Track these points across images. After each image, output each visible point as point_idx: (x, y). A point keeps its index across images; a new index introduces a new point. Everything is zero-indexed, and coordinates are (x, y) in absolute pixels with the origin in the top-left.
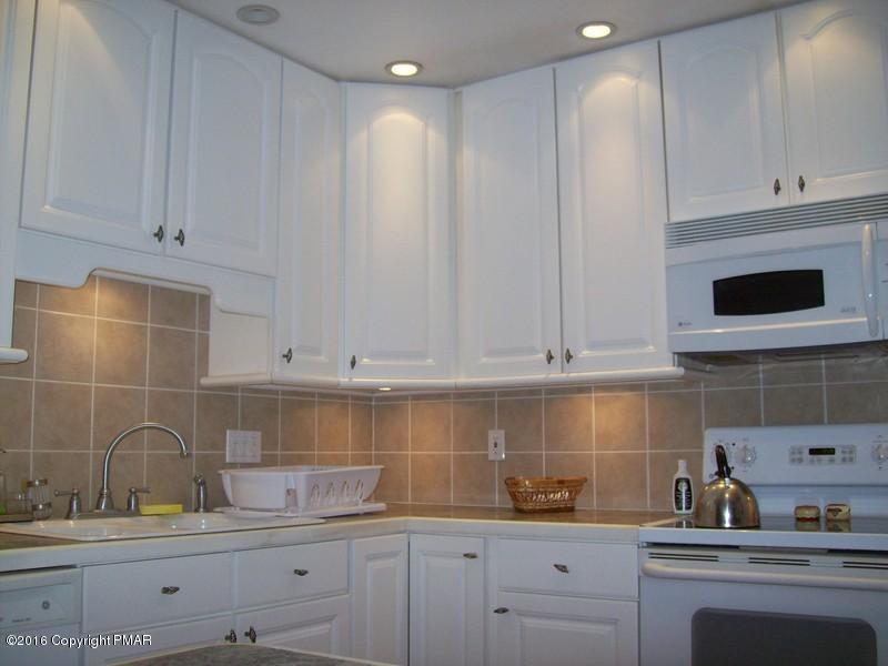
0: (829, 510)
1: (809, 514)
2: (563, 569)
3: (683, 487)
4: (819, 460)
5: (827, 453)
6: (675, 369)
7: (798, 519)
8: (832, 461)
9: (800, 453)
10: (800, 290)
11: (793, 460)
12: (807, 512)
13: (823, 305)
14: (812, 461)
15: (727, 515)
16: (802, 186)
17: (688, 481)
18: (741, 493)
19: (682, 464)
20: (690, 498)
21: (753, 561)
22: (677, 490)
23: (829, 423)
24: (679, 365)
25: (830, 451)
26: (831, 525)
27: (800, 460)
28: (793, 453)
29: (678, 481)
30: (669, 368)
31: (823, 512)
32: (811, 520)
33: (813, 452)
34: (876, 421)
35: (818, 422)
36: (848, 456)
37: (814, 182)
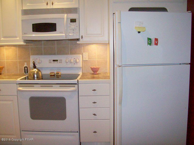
0: (57, 73)
1: (53, 74)
3: (26, 69)
4: (55, 63)
5: (56, 61)
6: (24, 43)
7: (51, 75)
8: (57, 63)
9: (51, 61)
11: (49, 62)
12: (52, 74)
13: (56, 31)
14: (53, 63)
15: (36, 76)
16: (52, 4)
17: (27, 67)
18: (38, 72)
19: (25, 63)
20: (28, 71)
22: (25, 69)
23: (57, 55)
24: (24, 42)
25: (57, 61)
26: (57, 76)
27: (51, 62)
28: (50, 61)
29: (25, 67)
30: (22, 43)
31: (56, 73)
32: (53, 75)
33: (54, 61)
34: (66, 54)
35: (55, 54)
36: (61, 62)
37: (55, 3)
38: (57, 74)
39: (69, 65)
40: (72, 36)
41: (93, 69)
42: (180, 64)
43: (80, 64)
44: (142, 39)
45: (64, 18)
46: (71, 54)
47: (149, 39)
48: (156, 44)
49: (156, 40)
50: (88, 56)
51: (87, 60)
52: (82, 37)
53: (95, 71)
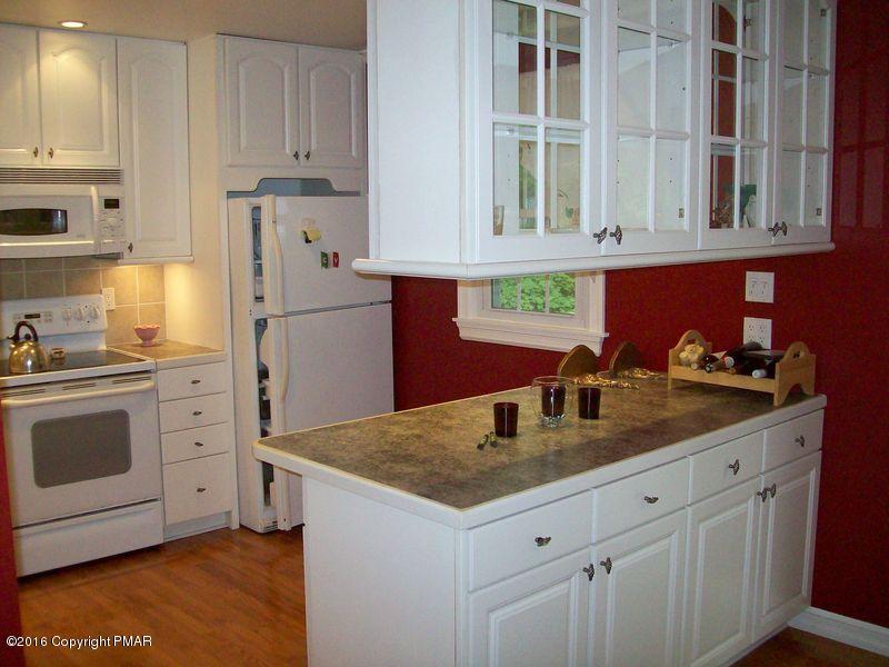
5: (35, 318)
8: (42, 321)
9: (20, 318)
13: (66, 232)
16: (51, 154)
25: (38, 316)
28: (15, 318)
33: (28, 317)
34: (56, 295)
37: (57, 152)
38: (57, 355)
39: (75, 327)
40: (109, 245)
41: (139, 331)
42: (372, 304)
43: (103, 323)
44: (311, 257)
45: (91, 197)
46: (68, 295)
47: (324, 255)
48: (336, 265)
49: (336, 255)
50: (116, 296)
51: (113, 307)
52: (131, 248)
53: (147, 337)
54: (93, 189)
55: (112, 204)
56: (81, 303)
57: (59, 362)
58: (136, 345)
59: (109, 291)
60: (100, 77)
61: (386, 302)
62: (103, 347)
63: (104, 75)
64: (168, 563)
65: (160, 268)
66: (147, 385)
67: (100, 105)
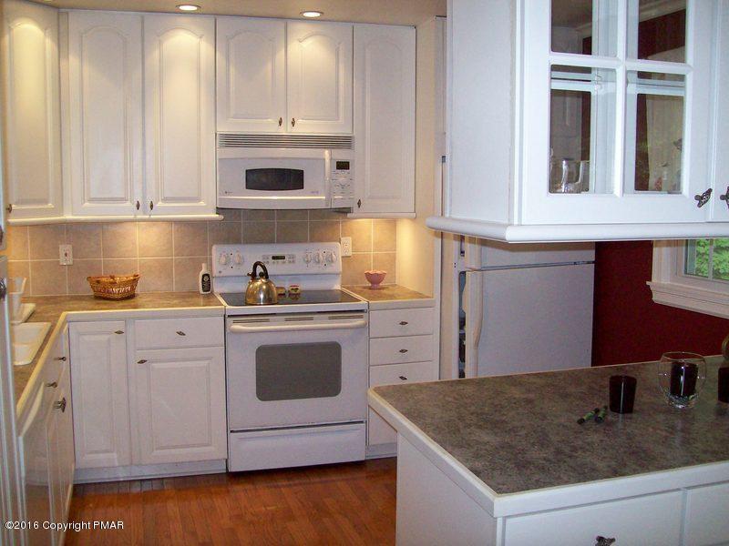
0: (292, 289)
2: (181, 334)
3: (206, 279)
4: (279, 262)
5: (281, 259)
6: (216, 215)
8: (284, 262)
9: (268, 259)
10: (291, 179)
12: (280, 290)
13: (303, 188)
14: (274, 263)
16: (293, 123)
17: (208, 276)
20: (210, 285)
21: (287, 320)
22: (203, 280)
23: (277, 242)
25: (283, 258)
27: (268, 262)
28: (263, 259)
29: (203, 276)
33: (274, 258)
35: (271, 241)
36: (293, 262)
37: (298, 122)
38: (293, 292)
39: (314, 269)
40: (339, 201)
41: (369, 276)
42: (575, 263)
43: (338, 266)
45: (324, 159)
46: (312, 241)
50: (353, 245)
51: (350, 254)
52: (359, 204)
53: (375, 281)
54: (327, 152)
55: (343, 166)
56: (320, 249)
57: (294, 296)
58: (365, 288)
59: (347, 241)
60: (338, 59)
61: (589, 263)
62: (337, 287)
63: (341, 58)
64: (367, 477)
65: (393, 222)
66: (359, 322)
67: (337, 82)
